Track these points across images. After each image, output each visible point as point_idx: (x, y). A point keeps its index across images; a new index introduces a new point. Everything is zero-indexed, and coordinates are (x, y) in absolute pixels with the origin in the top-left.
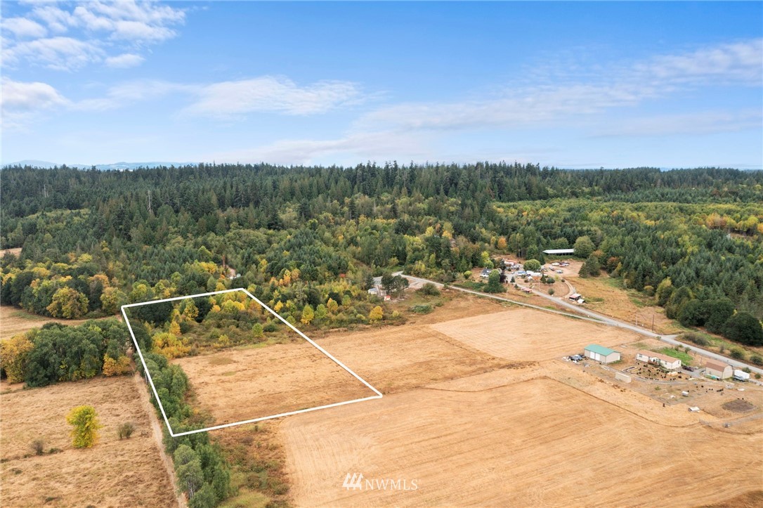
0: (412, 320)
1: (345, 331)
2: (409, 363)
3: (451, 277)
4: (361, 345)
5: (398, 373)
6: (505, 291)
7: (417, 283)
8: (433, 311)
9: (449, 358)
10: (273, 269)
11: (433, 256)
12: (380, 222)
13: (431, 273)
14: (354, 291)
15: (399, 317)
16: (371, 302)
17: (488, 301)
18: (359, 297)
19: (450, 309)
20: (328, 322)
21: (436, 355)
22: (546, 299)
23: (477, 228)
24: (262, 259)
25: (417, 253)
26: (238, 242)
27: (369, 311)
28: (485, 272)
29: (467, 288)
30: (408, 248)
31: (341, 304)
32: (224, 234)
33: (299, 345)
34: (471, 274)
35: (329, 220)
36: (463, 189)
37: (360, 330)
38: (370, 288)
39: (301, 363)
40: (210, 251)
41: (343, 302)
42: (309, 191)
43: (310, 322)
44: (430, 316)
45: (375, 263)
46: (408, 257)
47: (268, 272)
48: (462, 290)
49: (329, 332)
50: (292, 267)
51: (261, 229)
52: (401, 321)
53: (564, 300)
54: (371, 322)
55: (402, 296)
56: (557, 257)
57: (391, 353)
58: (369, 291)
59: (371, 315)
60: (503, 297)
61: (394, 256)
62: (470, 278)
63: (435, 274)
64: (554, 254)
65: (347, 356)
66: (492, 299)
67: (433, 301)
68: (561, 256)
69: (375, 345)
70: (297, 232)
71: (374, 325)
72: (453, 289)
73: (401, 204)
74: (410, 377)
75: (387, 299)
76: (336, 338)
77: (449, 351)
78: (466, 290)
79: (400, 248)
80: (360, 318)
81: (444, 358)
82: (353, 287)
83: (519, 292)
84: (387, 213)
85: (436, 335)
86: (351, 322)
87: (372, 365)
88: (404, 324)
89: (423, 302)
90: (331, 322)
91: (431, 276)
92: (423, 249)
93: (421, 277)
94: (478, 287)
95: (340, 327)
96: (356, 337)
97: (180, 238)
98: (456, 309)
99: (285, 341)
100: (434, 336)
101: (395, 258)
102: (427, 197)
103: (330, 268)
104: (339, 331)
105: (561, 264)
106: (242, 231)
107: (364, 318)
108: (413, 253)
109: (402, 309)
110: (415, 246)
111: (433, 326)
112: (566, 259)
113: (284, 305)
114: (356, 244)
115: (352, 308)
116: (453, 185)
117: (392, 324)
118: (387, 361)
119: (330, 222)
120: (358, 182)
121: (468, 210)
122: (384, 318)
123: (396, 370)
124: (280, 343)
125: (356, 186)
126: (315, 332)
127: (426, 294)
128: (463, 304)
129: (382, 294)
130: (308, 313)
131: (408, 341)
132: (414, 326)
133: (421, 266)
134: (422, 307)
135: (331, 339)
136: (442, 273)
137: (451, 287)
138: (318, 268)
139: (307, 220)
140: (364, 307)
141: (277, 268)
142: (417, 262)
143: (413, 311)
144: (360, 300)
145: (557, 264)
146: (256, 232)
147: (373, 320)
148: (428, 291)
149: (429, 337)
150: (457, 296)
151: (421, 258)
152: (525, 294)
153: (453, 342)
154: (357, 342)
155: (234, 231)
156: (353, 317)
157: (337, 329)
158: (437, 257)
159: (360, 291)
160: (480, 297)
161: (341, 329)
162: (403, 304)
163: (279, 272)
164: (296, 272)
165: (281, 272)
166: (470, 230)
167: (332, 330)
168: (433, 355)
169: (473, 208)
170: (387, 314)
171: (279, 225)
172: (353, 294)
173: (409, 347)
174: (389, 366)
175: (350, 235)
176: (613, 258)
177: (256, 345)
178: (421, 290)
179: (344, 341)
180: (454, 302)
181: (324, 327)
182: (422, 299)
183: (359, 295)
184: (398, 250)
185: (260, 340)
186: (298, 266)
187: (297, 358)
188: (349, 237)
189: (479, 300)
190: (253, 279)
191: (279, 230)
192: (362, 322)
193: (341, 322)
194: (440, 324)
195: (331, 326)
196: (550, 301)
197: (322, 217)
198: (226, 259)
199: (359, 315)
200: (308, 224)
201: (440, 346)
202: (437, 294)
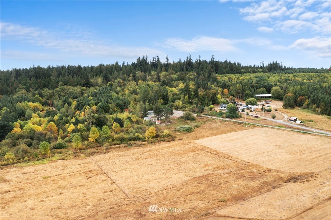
0: (179, 137)
1: (125, 147)
2: (187, 178)
3: (201, 109)
4: (138, 159)
5: (178, 193)
6: (241, 117)
7: (178, 114)
8: (194, 131)
9: (226, 171)
10: (79, 106)
11: (187, 97)
12: (151, 83)
13: (186, 107)
14: (134, 118)
15: (169, 135)
16: (146, 125)
17: (232, 123)
18: (137, 122)
19: (206, 129)
20: (110, 140)
21: (211, 168)
22: (271, 121)
23: (209, 84)
24: (74, 101)
25: (175, 96)
26: (62, 93)
27: (145, 131)
28: (222, 106)
29: (213, 116)
30: (169, 94)
31: (123, 127)
32: (53, 89)
33: (80, 161)
34: (213, 107)
35: (120, 83)
36: (196, 68)
37: (137, 146)
38: (145, 116)
39: (74, 181)
40: (43, 98)
41: (125, 125)
42: (111, 71)
43: (96, 140)
44: (192, 135)
45: (148, 102)
46: (170, 99)
47: (76, 109)
48: (210, 117)
49: (111, 148)
50: (92, 105)
51: (78, 87)
52: (171, 138)
53: (285, 121)
54: (147, 139)
55: (169, 122)
56: (262, 98)
57: (167, 167)
58: (145, 118)
59: (147, 134)
60: (241, 121)
61: (161, 99)
62: (213, 110)
63: (189, 108)
64: (260, 97)
65: (124, 172)
66: (234, 122)
67: (192, 124)
68: (264, 98)
69: (151, 159)
70: (100, 88)
71: (149, 141)
72: (203, 117)
73: (162, 75)
74: (193, 197)
75: (157, 123)
76: (116, 153)
77: (222, 164)
78: (213, 117)
79: (165, 94)
80: (138, 136)
81: (220, 172)
82: (133, 116)
83: (250, 117)
84: (154, 79)
85: (203, 149)
86: (131, 139)
87: (148, 182)
88: (173, 140)
89: (184, 124)
90: (113, 140)
91: (187, 109)
92: (179, 94)
93: (179, 110)
94: (221, 114)
95: (121, 143)
96: (134, 151)
97: (24, 91)
98: (211, 129)
99: (69, 157)
100: (202, 149)
101: (162, 100)
102: (176, 72)
103: (118, 105)
104: (119, 147)
105: (266, 102)
106: (65, 87)
107: (141, 136)
108: (173, 96)
109: (170, 130)
110: (173, 92)
111: (197, 141)
112: (268, 100)
113: (76, 127)
114: (136, 94)
115: (131, 129)
116: (190, 66)
117: (164, 141)
118: (164, 176)
119: (121, 84)
120: (138, 67)
121: (201, 77)
122: (157, 136)
123: (175, 188)
124: (63, 159)
125: (137, 68)
126: (99, 148)
127: (186, 120)
128: (214, 125)
129: (154, 121)
130: (94, 133)
131: (180, 154)
132: (181, 142)
133: (179, 103)
134: (185, 128)
135: (112, 154)
136: (194, 107)
137: (201, 115)
138: (110, 105)
139: (108, 82)
140: (141, 128)
141: (82, 106)
142: (176, 101)
143: (179, 131)
144: (138, 124)
145: (264, 102)
146: (75, 88)
147: (148, 138)
148: (187, 118)
149: (198, 150)
150: (208, 121)
151: (179, 99)
152: (255, 119)
153: (222, 155)
154: (134, 157)
155: (60, 87)
156: (132, 135)
157: (118, 146)
158: (189, 98)
159: (138, 118)
160: (225, 121)
161: (121, 145)
162: (170, 126)
163: (82, 108)
164: (94, 107)
165: (84, 108)
166: (205, 85)
167: (113, 146)
168: (207, 168)
169: (204, 75)
170: (159, 133)
171: (89, 85)
172: (133, 120)
173: (182, 160)
174: (167, 183)
175: (133, 89)
176: (301, 97)
177: (40, 161)
178: (182, 117)
179: (122, 156)
180: (207, 124)
181: (106, 144)
182: (184, 123)
183: (137, 121)
184: (163, 95)
185: (45, 156)
186: (96, 104)
187: (72, 175)
188: (132, 90)
189: (225, 123)
190: (65, 113)
191: (89, 87)
192: (140, 139)
193: (122, 140)
194: (203, 139)
195: (114, 143)
196: (276, 123)
197: (116, 81)
198: (53, 103)
199: (136, 134)
200: (108, 84)
201: (210, 158)
202: (193, 119)
